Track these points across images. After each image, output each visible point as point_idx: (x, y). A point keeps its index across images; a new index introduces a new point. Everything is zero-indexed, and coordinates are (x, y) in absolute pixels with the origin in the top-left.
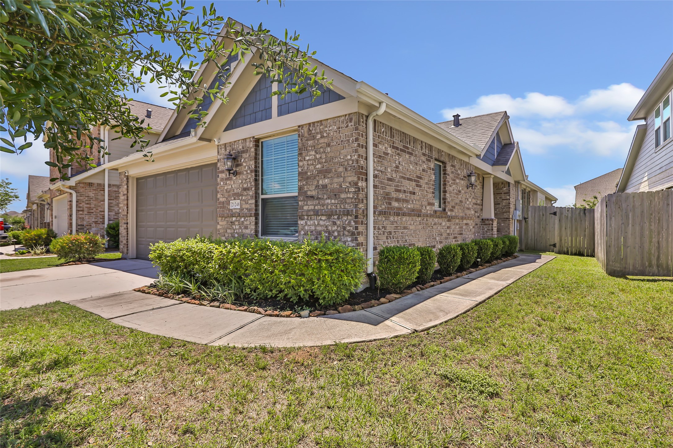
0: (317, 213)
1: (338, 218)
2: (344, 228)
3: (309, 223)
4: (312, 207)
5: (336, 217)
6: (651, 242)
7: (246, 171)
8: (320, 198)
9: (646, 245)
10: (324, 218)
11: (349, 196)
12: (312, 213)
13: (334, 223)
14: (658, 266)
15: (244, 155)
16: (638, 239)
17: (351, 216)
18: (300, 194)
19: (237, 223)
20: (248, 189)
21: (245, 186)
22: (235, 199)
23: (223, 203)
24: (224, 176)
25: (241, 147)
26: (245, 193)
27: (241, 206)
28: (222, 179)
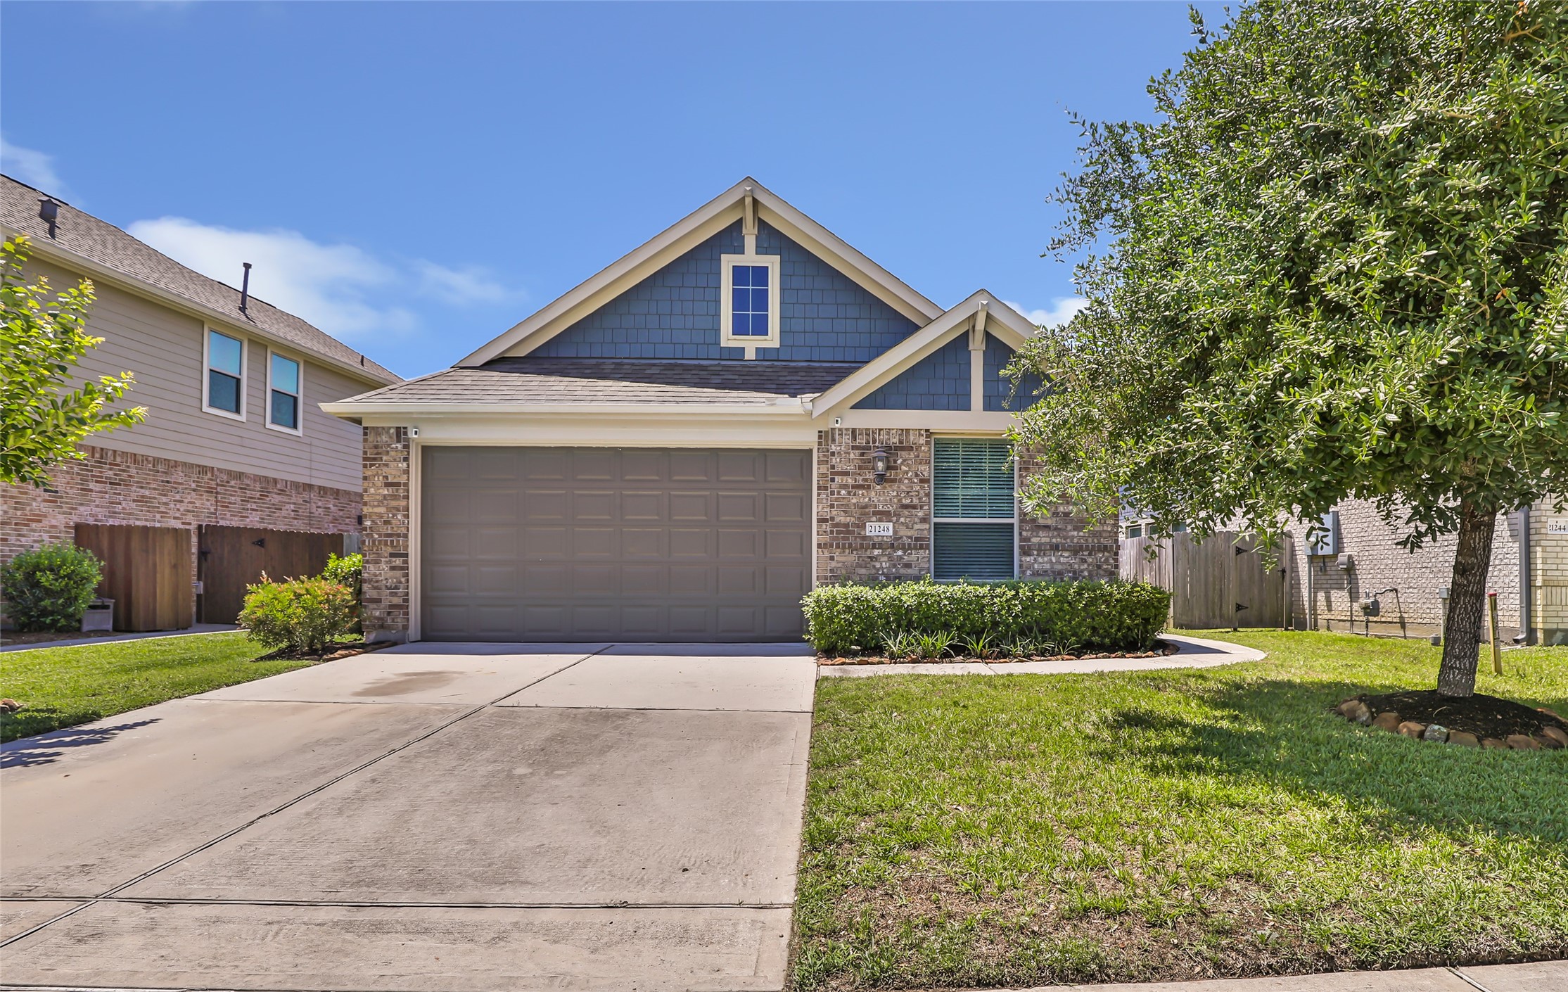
0: (1056, 548)
1: (1090, 554)
2: (1099, 567)
3: (1040, 560)
4: (1048, 540)
5: (1086, 553)
6: (1214, 589)
7: (910, 479)
8: (1060, 529)
9: (1210, 593)
10: (1066, 554)
11: (1105, 528)
12: (1048, 547)
13: (1084, 561)
14: (1221, 617)
15: (904, 454)
16: (1203, 587)
17: (1109, 552)
18: (1022, 521)
19: (886, 558)
20: (914, 507)
21: (907, 501)
22: (880, 520)
23: (846, 525)
24: (850, 481)
25: (896, 440)
26: (906, 512)
27: (895, 532)
28: (845, 486)
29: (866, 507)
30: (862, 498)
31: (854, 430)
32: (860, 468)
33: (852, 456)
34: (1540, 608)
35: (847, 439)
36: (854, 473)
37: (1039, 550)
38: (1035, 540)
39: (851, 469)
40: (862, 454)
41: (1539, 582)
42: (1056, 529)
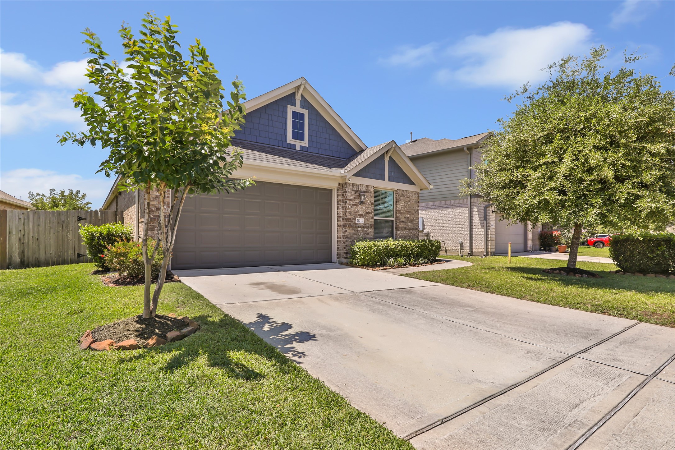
0: (405, 229)
3: (401, 232)
7: (368, 203)
12: (403, 228)
15: (367, 194)
17: (417, 230)
18: (396, 219)
19: (361, 231)
20: (370, 213)
21: (367, 211)
22: (360, 217)
23: (350, 219)
24: (351, 202)
25: (365, 189)
26: (367, 215)
27: (364, 222)
28: (350, 204)
29: (356, 212)
30: (355, 209)
31: (353, 184)
32: (355, 198)
33: (352, 193)
34: (489, 246)
35: (351, 187)
36: (353, 200)
37: (401, 229)
38: (400, 226)
39: (352, 198)
40: (355, 193)
41: (489, 239)
42: (405, 222)
